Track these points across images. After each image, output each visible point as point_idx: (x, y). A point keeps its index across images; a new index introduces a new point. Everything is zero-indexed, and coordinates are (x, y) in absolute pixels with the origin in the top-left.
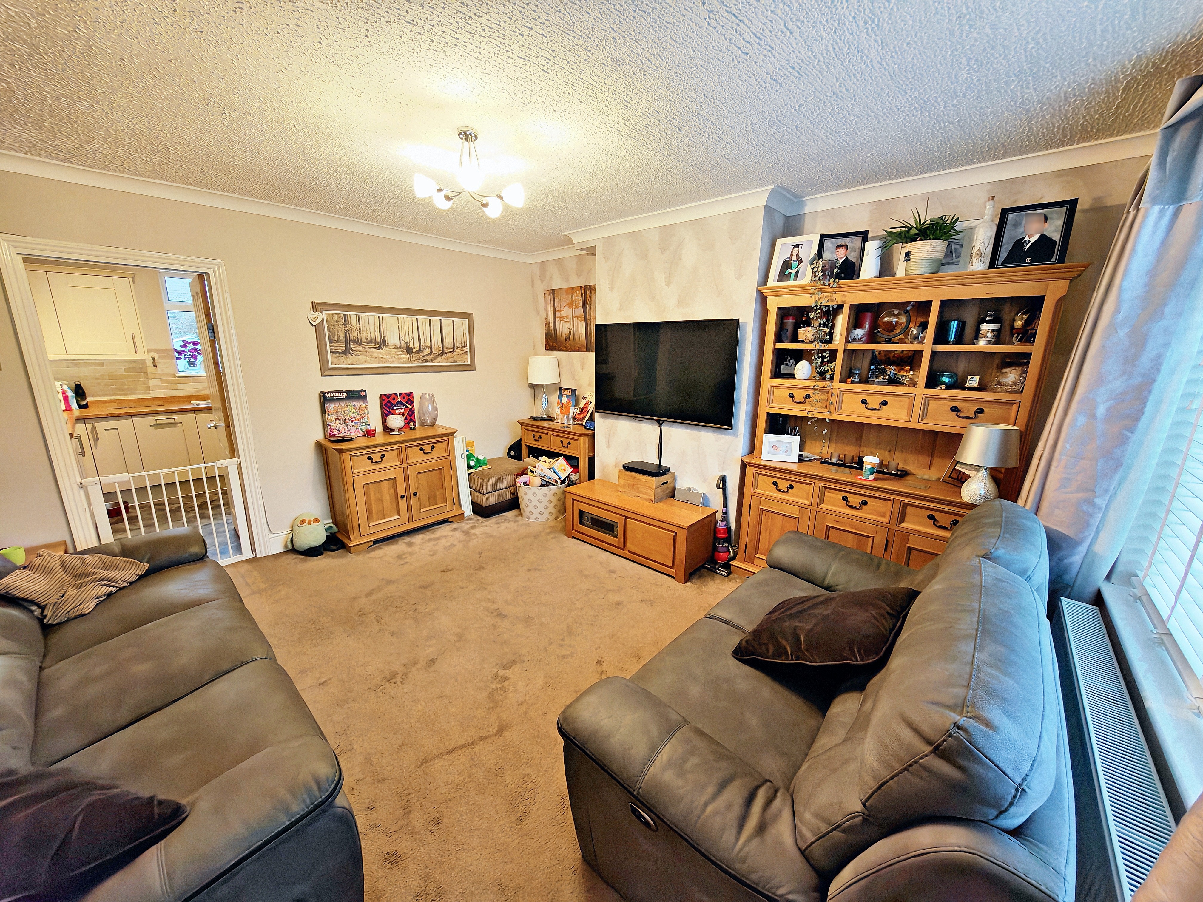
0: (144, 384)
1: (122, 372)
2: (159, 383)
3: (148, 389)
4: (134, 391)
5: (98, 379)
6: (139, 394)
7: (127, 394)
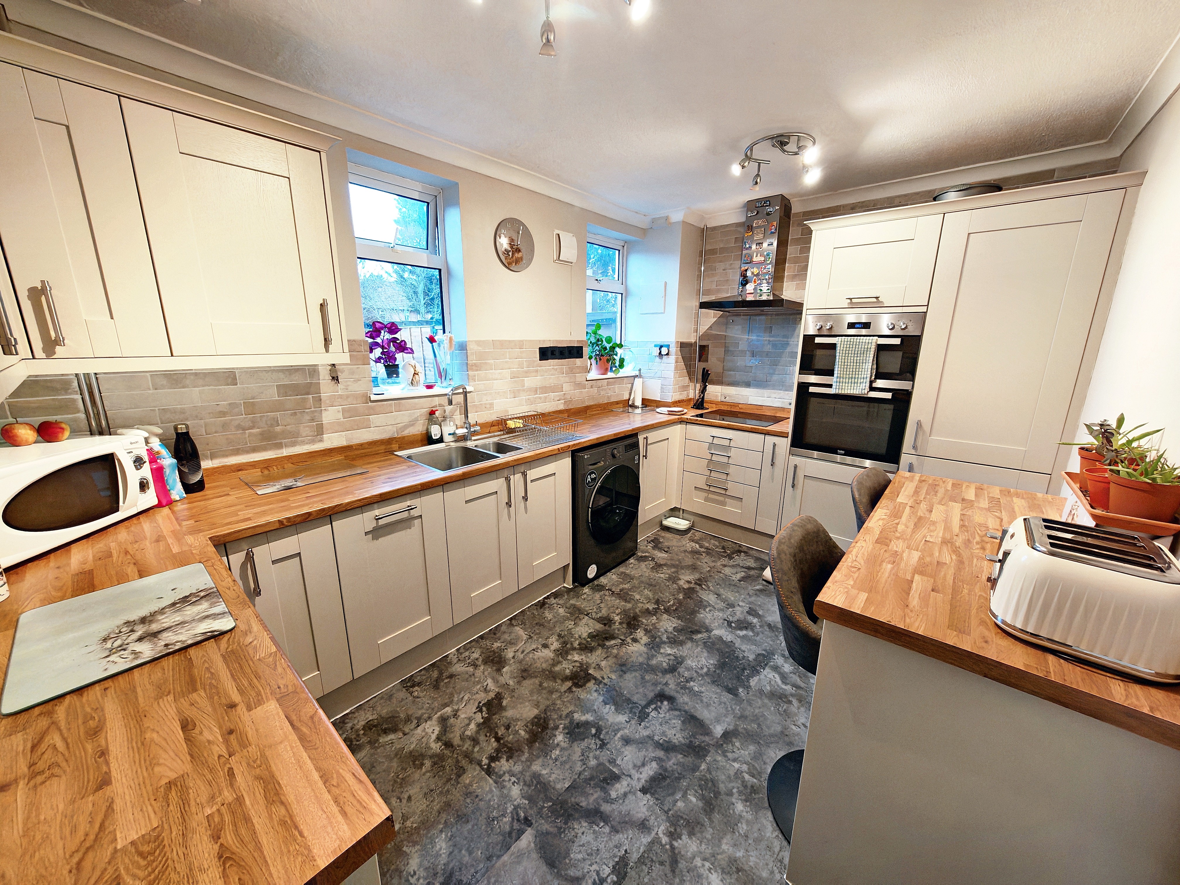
0: (313, 420)
1: (272, 394)
2: (340, 416)
3: (320, 431)
4: (294, 438)
5: (223, 414)
6: (303, 443)
7: (279, 446)
